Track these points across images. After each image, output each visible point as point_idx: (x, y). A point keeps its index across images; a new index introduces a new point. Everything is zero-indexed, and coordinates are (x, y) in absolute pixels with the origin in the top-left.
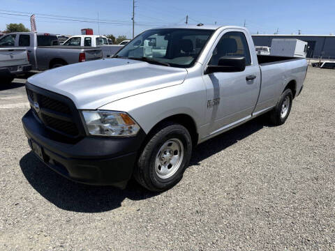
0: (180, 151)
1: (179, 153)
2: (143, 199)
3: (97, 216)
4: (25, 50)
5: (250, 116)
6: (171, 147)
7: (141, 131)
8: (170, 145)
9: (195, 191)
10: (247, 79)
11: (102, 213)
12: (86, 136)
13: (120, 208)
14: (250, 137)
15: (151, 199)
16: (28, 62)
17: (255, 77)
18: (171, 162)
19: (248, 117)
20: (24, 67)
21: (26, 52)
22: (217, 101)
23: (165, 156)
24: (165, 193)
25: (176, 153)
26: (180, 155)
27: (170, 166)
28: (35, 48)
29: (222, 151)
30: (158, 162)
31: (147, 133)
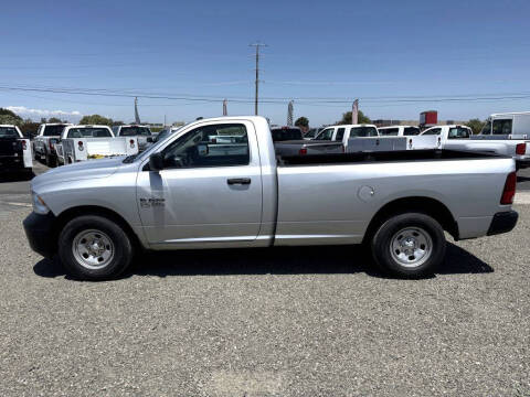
1: (110, 248)
6: (102, 240)
8: (97, 236)
10: (229, 182)
17: (249, 181)
23: (91, 246)
27: (101, 259)
31: (56, 214)
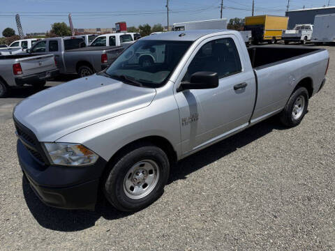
0: (156, 170)
1: (154, 172)
2: (115, 219)
3: (70, 235)
4: (52, 56)
5: (247, 124)
6: (145, 167)
7: (100, 159)
8: (142, 165)
9: (170, 210)
10: (235, 88)
11: (75, 233)
12: (50, 165)
13: (92, 228)
14: (253, 144)
15: (124, 219)
16: (56, 67)
17: (246, 85)
18: (146, 181)
19: (245, 125)
20: (52, 73)
21: (53, 58)
22: (194, 118)
23: (137, 177)
24: (139, 213)
25: (151, 172)
26: (156, 174)
27: (145, 186)
28: (63, 52)
29: (216, 162)
30: (129, 183)
31: (107, 160)
